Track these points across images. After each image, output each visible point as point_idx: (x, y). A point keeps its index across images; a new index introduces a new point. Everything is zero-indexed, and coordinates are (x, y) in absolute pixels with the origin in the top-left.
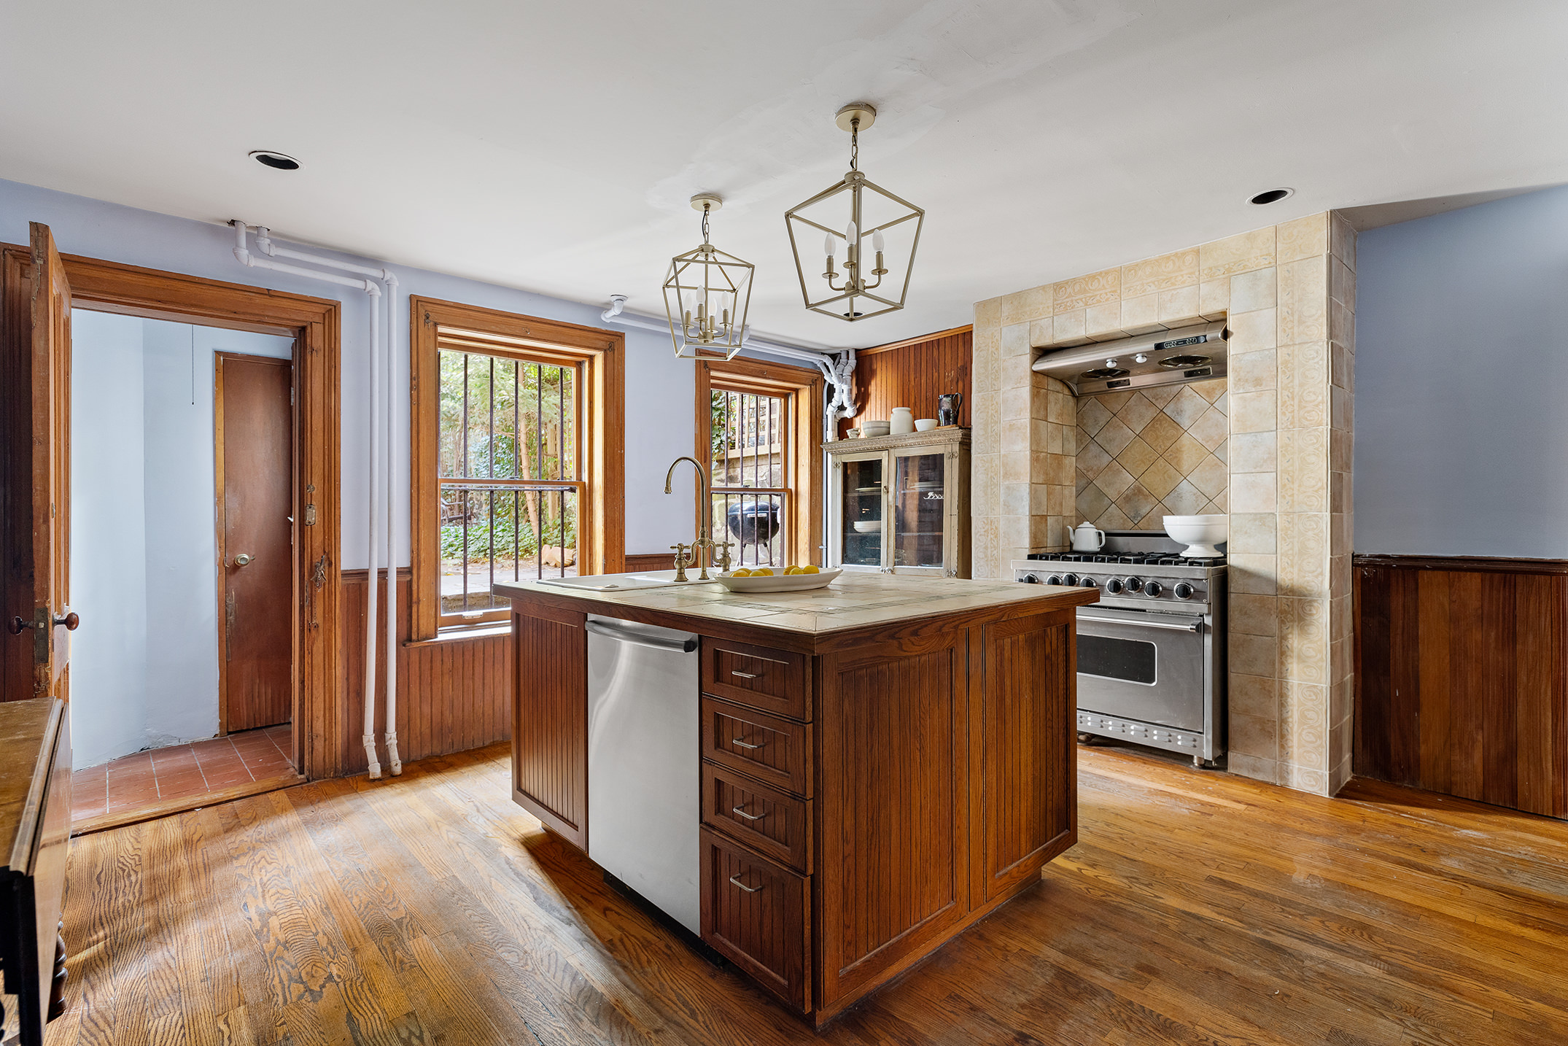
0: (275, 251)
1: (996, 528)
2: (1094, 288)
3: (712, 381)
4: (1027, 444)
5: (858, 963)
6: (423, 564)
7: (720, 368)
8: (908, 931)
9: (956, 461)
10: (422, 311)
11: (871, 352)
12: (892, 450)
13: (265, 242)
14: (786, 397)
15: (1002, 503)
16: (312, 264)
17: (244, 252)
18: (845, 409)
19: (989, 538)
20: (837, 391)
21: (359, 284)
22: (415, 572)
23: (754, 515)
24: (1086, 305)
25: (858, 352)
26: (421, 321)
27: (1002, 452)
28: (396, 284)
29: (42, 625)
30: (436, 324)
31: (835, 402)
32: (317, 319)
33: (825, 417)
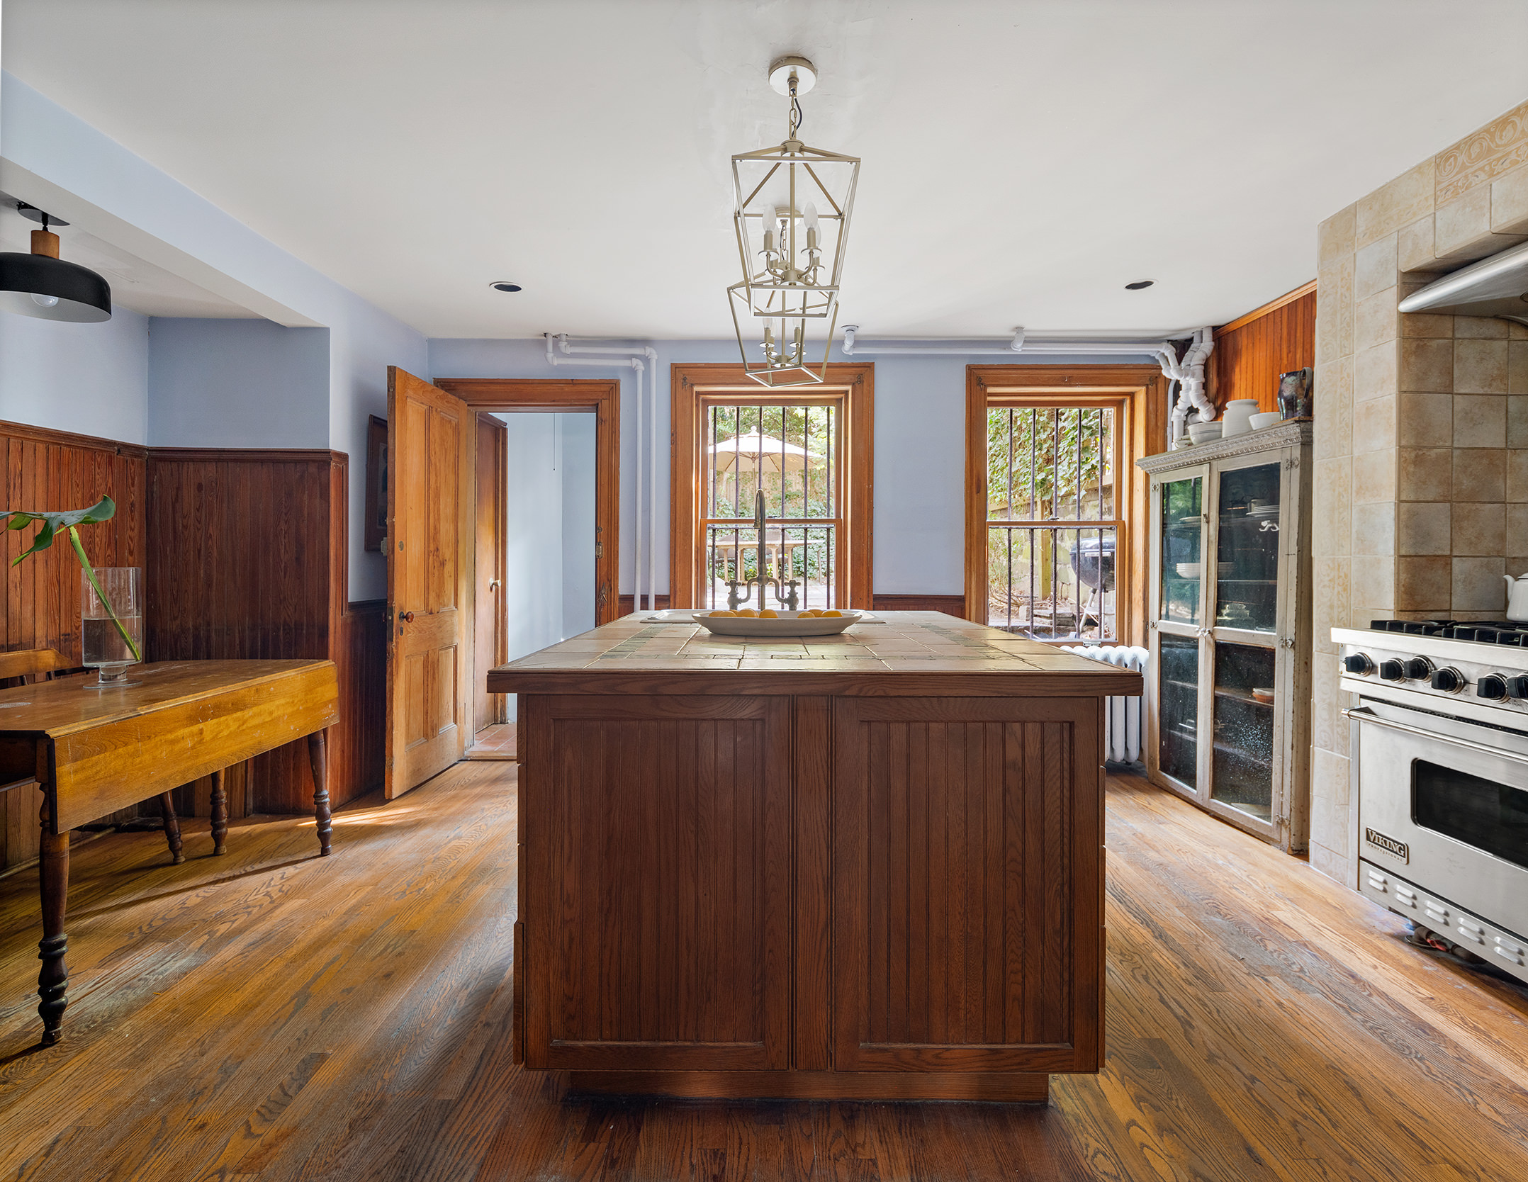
0: (570, 350)
1: (1346, 576)
2: (1503, 142)
3: (989, 399)
4: (1392, 436)
5: (580, 1044)
6: (678, 593)
7: (1001, 383)
8: (669, 1044)
9: (1296, 472)
10: (680, 376)
11: (1233, 327)
12: (1214, 463)
13: (563, 344)
14: (1119, 405)
15: (1354, 536)
16: (596, 354)
17: (550, 355)
18: (1197, 411)
19: (1336, 590)
20: (1183, 388)
21: (627, 363)
22: (672, 599)
23: (1097, 554)
24: (1492, 175)
25: (1215, 329)
26: (679, 384)
27: (1356, 454)
28: (654, 357)
29: (390, 618)
30: (692, 385)
31: (1181, 404)
32: (604, 397)
33: (1169, 424)
